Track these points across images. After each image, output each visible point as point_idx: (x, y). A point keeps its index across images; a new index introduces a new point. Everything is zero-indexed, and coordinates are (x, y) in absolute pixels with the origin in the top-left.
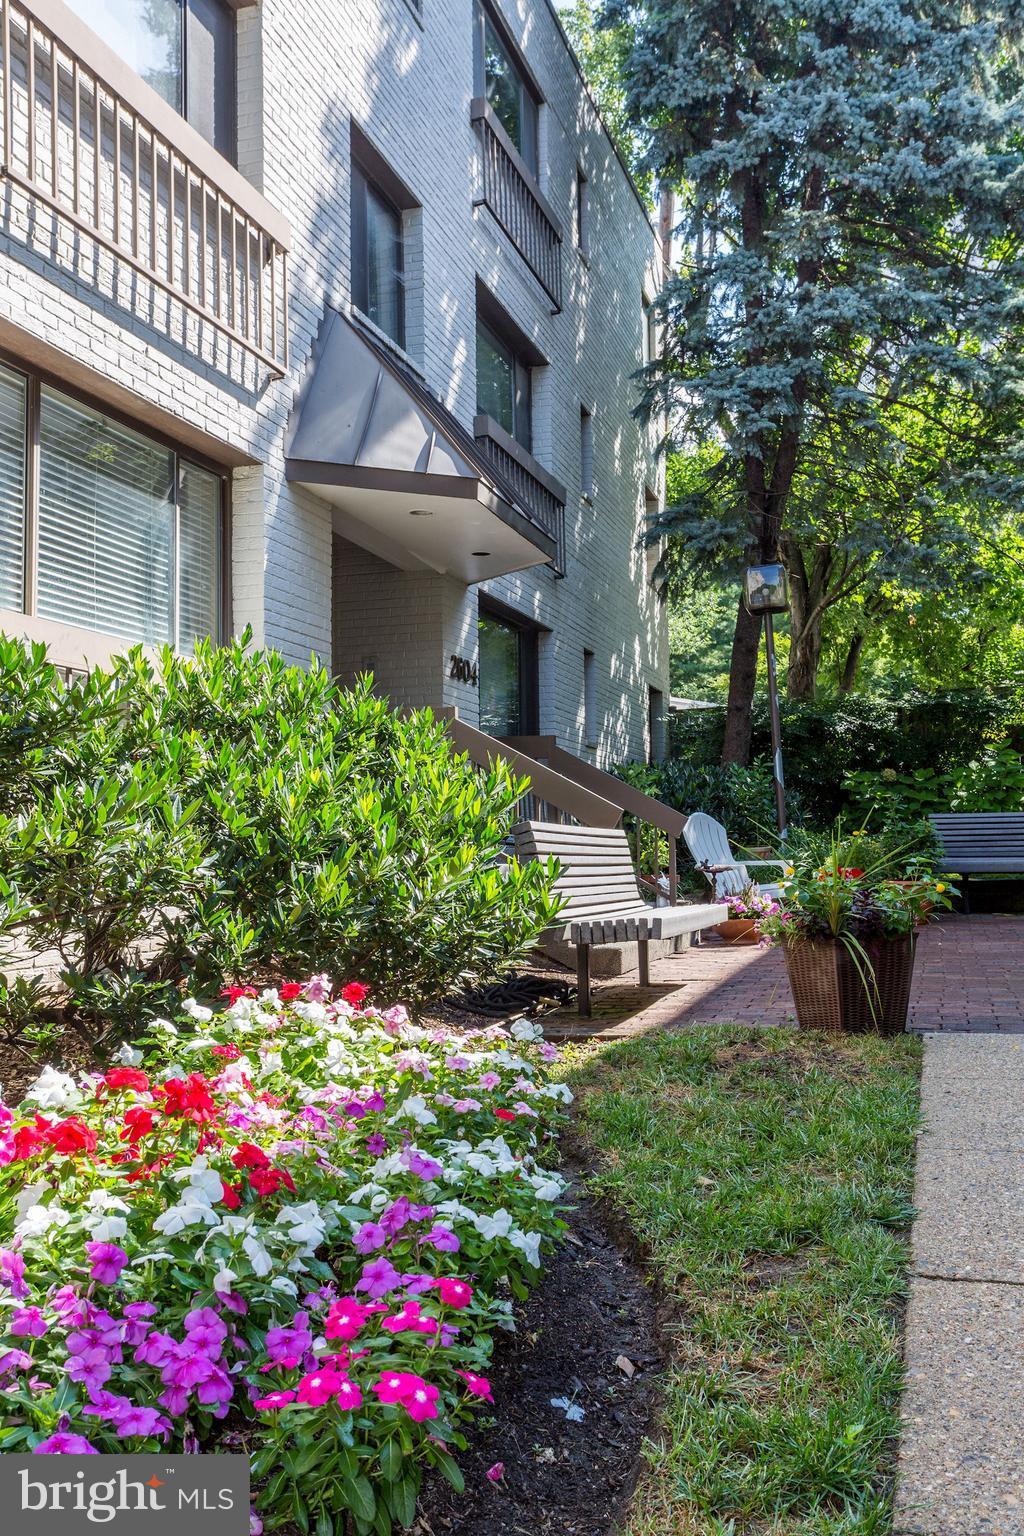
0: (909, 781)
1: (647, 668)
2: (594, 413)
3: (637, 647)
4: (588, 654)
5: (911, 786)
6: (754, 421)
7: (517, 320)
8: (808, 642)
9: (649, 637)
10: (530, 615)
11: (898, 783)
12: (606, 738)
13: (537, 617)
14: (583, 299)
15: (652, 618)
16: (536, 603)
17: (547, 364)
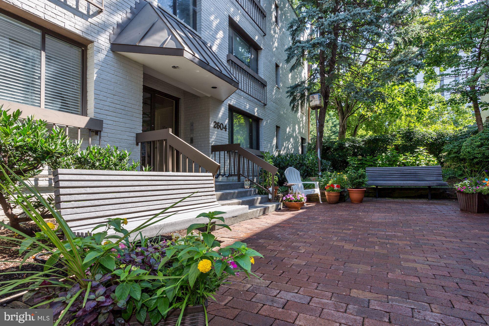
0: (365, 159)
1: (300, 132)
2: (281, 65)
3: (297, 127)
4: (278, 127)
5: (366, 161)
6: (312, 52)
7: (248, 34)
8: (344, 126)
9: (301, 125)
10: (252, 113)
11: (362, 160)
12: (284, 149)
13: (256, 114)
14: (276, 36)
15: (302, 121)
16: (256, 111)
17: (262, 49)
